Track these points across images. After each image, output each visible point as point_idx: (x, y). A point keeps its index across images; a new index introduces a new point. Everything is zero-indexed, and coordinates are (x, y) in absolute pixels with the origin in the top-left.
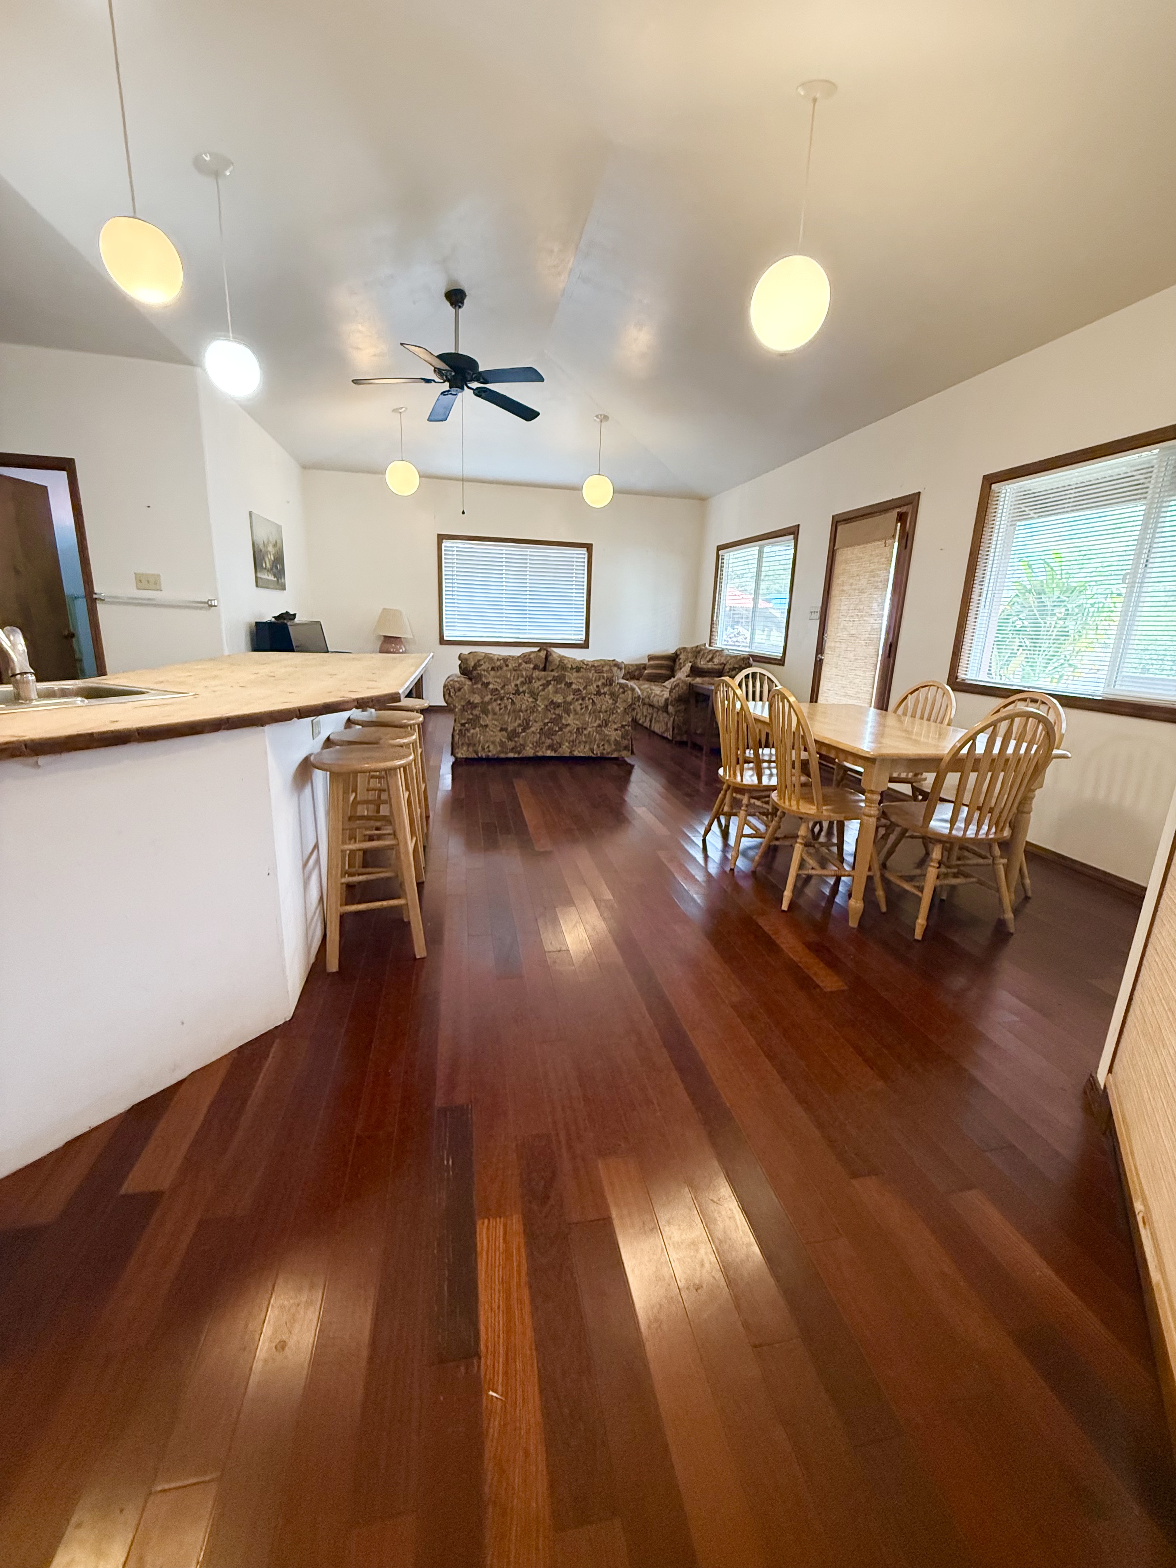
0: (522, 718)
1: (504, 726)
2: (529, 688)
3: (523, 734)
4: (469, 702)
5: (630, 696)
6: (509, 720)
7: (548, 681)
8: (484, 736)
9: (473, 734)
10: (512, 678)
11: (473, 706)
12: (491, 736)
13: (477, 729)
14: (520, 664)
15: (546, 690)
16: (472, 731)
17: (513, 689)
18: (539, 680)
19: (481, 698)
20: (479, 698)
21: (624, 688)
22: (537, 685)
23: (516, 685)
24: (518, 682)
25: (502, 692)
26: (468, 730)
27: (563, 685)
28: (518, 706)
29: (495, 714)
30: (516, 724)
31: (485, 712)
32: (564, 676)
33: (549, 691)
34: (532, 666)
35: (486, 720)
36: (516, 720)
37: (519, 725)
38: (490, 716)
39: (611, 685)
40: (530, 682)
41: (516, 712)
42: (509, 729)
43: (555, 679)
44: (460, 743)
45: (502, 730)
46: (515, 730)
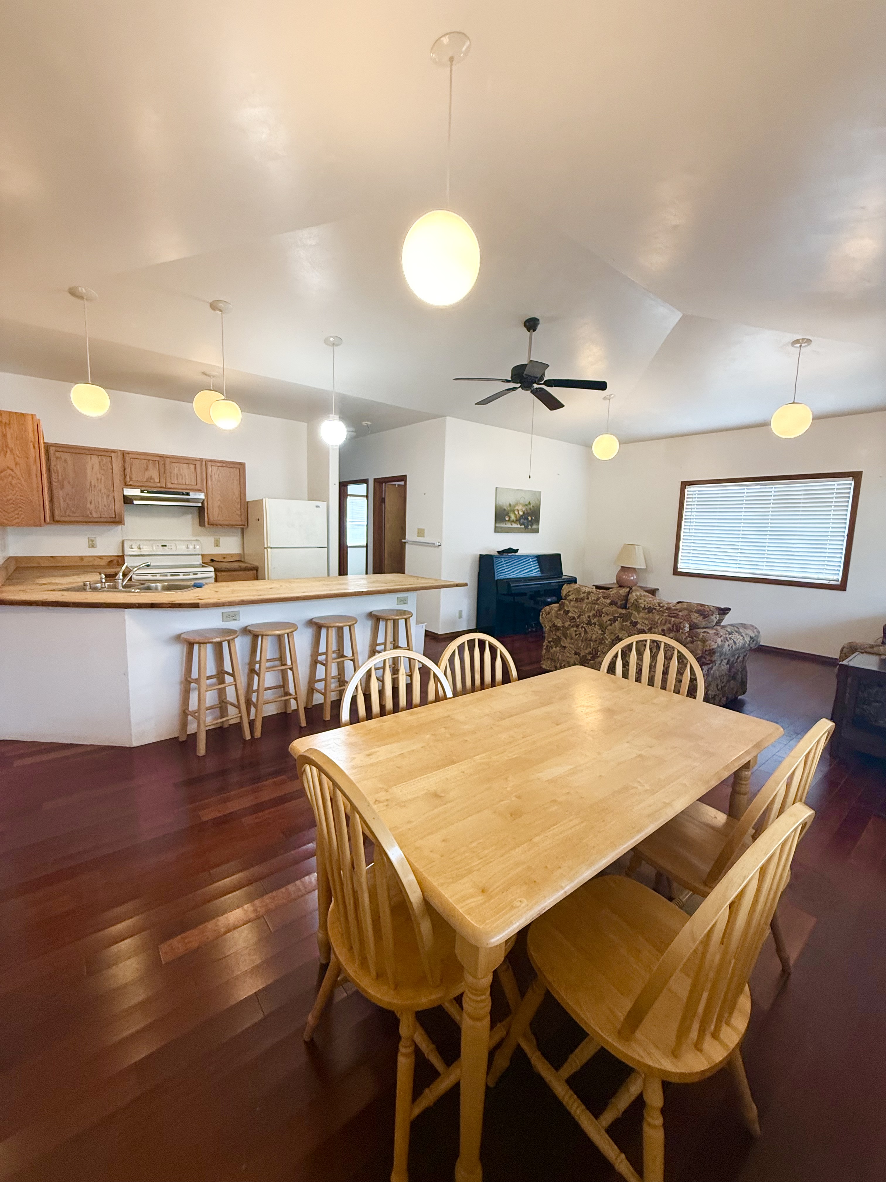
0: (592, 647)
1: (578, 651)
2: (598, 621)
3: (592, 662)
4: (554, 625)
5: (700, 647)
6: (582, 647)
7: (615, 617)
8: (562, 655)
9: (554, 651)
10: (586, 609)
11: (557, 629)
12: (568, 657)
13: (558, 648)
14: (598, 599)
15: (613, 625)
16: (554, 649)
17: (587, 620)
18: (607, 615)
19: (563, 623)
20: (561, 622)
21: (692, 638)
22: (605, 619)
23: (589, 617)
24: (591, 614)
25: (578, 620)
26: (552, 647)
27: (628, 623)
28: (589, 635)
29: (572, 638)
30: (587, 651)
31: (565, 635)
32: (630, 614)
33: (615, 627)
34: (608, 601)
35: (565, 642)
36: (587, 648)
37: (590, 653)
38: (568, 640)
39: (678, 631)
40: (601, 616)
41: (587, 640)
42: (582, 654)
43: (621, 616)
44: (546, 657)
45: (576, 654)
46: (586, 656)
